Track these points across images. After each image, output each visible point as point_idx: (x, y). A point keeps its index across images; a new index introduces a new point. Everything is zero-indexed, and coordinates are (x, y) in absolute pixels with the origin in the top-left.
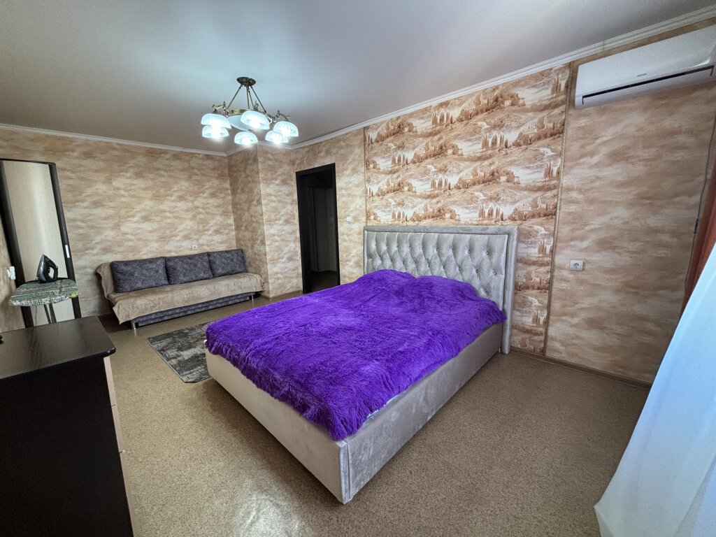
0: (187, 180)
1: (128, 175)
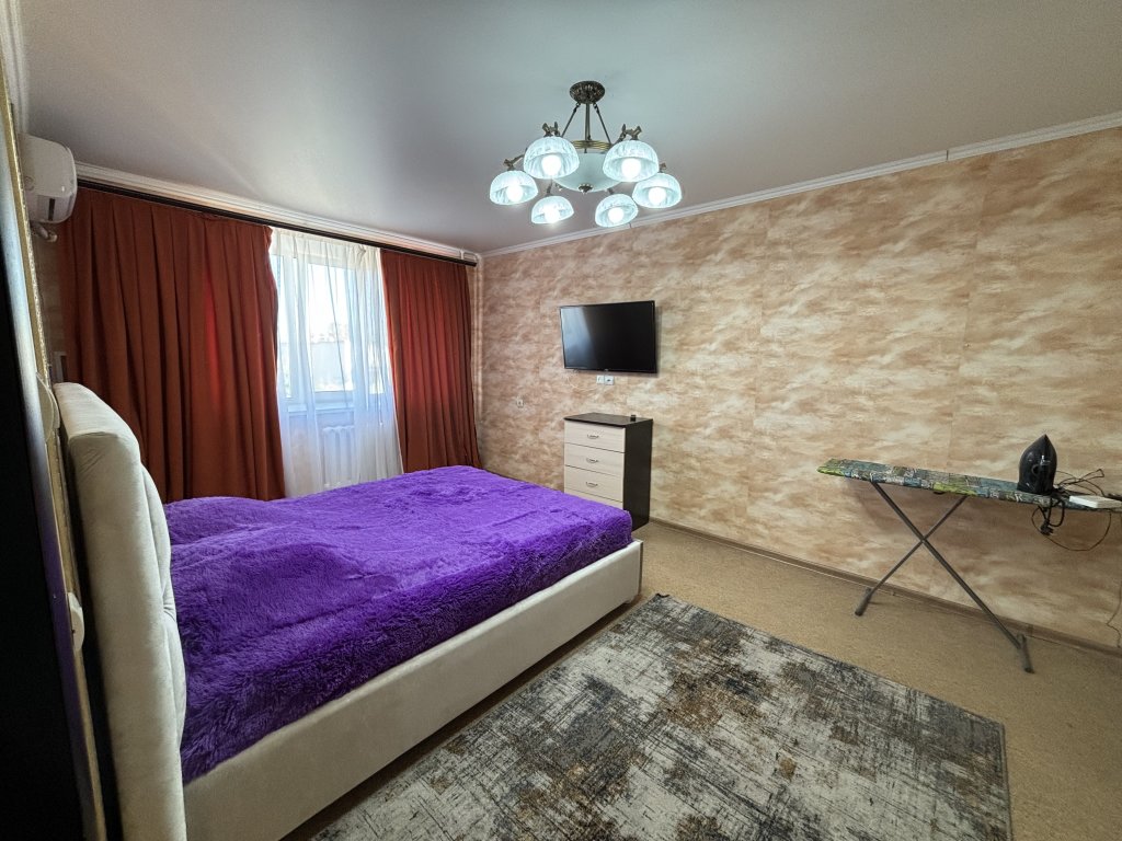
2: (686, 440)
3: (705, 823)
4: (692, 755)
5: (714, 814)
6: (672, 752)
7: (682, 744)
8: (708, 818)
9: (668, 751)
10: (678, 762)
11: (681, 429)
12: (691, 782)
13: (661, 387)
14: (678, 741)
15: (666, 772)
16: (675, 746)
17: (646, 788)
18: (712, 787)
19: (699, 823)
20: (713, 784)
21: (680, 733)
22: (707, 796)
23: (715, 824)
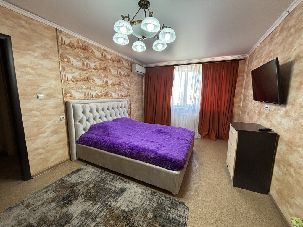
2: (292, 154)
3: (70, 221)
4: (93, 218)
5: (72, 223)
6: (96, 212)
7: (98, 215)
8: (71, 222)
9: (96, 210)
10: (91, 214)
11: (290, 145)
12: (84, 217)
13: (287, 115)
14: (99, 213)
15: (88, 210)
16: (98, 212)
17: (84, 206)
18: (80, 223)
19: (71, 219)
20: (81, 223)
21: (103, 214)
22: (78, 221)
23: (69, 224)
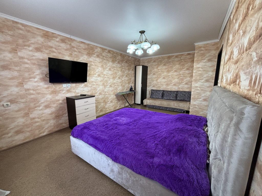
0: (179, 64)
1: (162, 65)
